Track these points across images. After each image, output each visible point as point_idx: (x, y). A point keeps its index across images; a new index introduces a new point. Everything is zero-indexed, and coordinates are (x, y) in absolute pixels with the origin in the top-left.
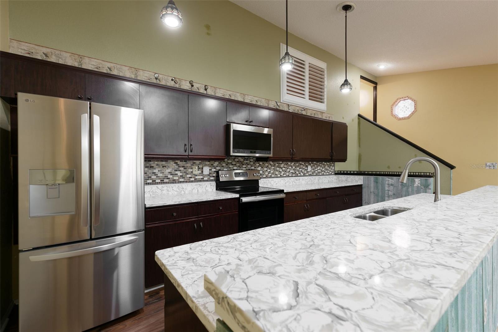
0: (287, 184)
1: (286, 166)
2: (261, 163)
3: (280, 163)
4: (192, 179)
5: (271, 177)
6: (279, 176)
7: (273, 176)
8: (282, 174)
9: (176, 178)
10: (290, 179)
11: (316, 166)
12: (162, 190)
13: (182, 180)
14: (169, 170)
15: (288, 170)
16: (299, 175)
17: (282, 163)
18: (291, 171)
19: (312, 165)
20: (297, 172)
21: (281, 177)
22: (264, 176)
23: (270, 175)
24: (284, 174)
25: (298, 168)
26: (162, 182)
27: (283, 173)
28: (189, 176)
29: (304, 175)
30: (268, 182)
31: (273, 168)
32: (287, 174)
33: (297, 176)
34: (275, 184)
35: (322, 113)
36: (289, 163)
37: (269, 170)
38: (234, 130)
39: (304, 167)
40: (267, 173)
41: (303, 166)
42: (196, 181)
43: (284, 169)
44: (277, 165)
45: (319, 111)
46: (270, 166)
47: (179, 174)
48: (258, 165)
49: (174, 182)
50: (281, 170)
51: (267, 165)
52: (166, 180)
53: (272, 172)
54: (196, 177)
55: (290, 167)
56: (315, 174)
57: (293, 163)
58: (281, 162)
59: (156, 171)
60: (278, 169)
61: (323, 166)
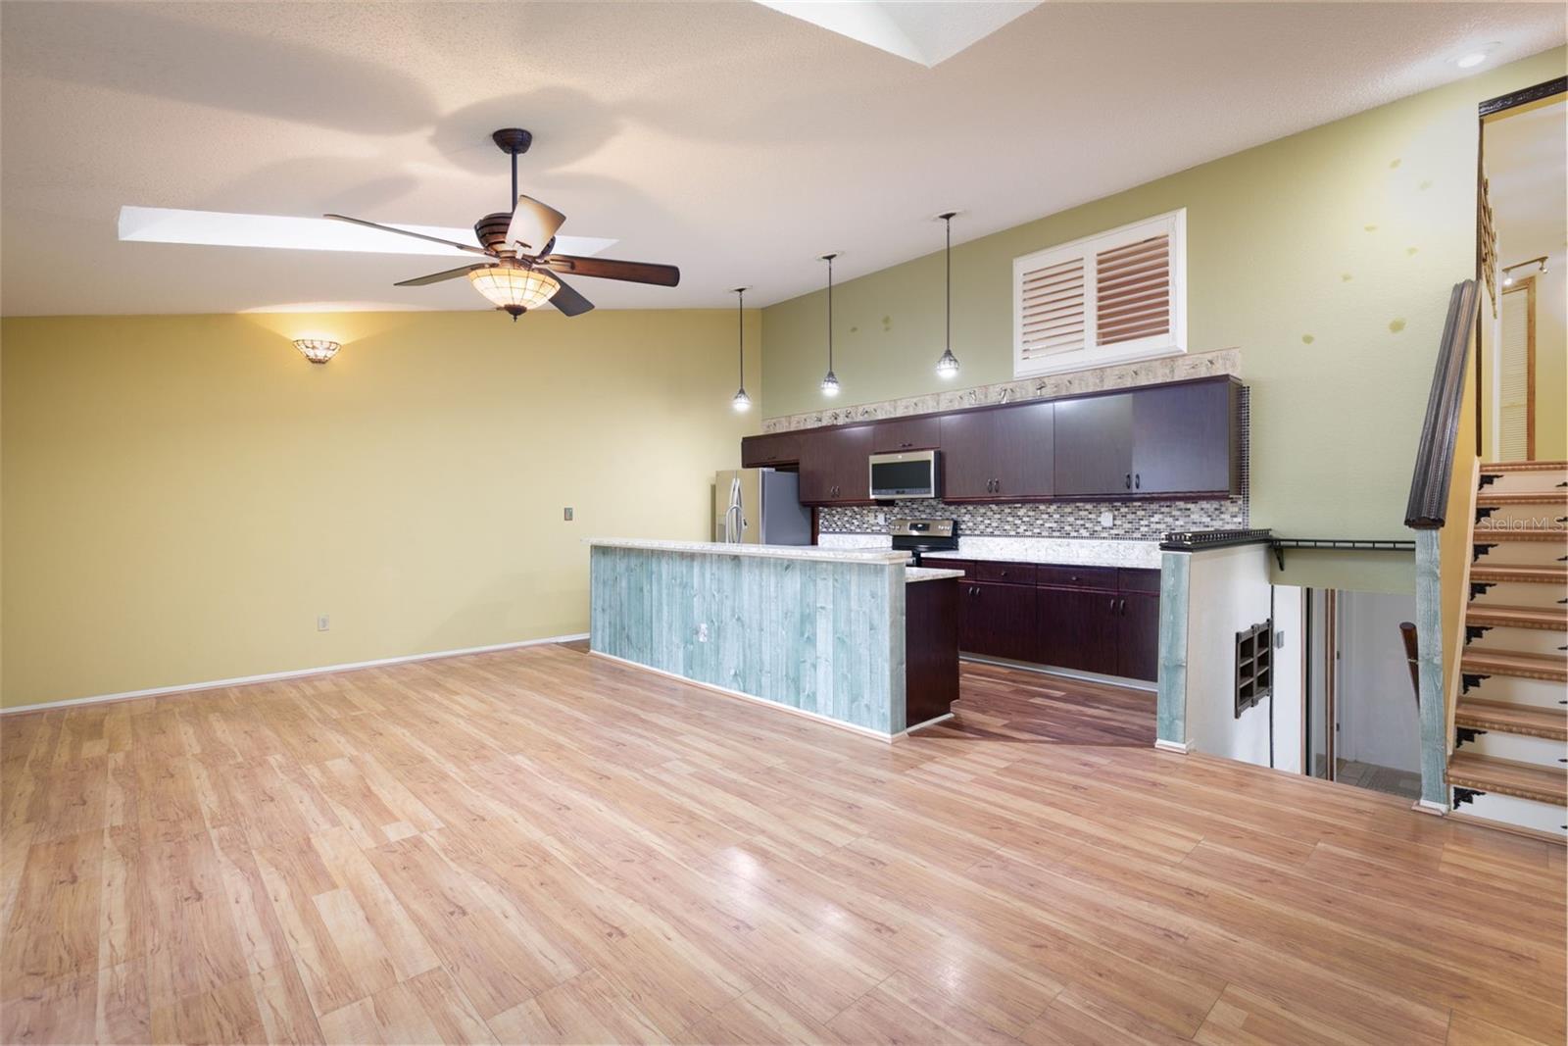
0: (1029, 552)
1: (1031, 513)
2: (970, 508)
3: (1016, 508)
4: (869, 530)
5: (992, 534)
6: (1013, 533)
7: (996, 533)
8: (1021, 530)
9: (853, 528)
10: (1038, 542)
11: (1140, 513)
12: (838, 541)
13: (858, 530)
14: (846, 519)
15: (1039, 522)
16: (1074, 534)
17: (1021, 508)
18: (1047, 525)
19: (1124, 510)
20: (1068, 528)
21: (1018, 535)
22: (977, 532)
23: (989, 530)
24: (1025, 530)
25: (1071, 519)
26: (841, 532)
27: (1023, 528)
28: (865, 526)
29: (1093, 535)
30: (980, 543)
31: (998, 516)
32: (1037, 531)
33: (1068, 535)
34: (998, 548)
35: (1172, 359)
36: (1042, 507)
37: (988, 522)
38: (874, 465)
39: (1092, 516)
40: (982, 527)
41: (1090, 513)
42: (873, 532)
43: (1025, 519)
44: (1007, 510)
45: (1156, 360)
46: (990, 513)
47: (856, 523)
48: (964, 511)
49: (851, 532)
50: (1018, 522)
51: (982, 510)
52: (844, 530)
53: (995, 524)
54: (874, 528)
55: (1045, 516)
56: (1137, 535)
57: (1053, 507)
58: (1019, 505)
59: (836, 519)
60: (1010, 519)
61: (1177, 513)
